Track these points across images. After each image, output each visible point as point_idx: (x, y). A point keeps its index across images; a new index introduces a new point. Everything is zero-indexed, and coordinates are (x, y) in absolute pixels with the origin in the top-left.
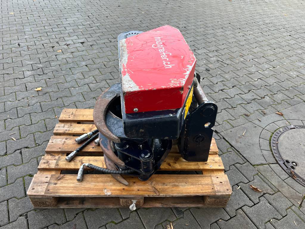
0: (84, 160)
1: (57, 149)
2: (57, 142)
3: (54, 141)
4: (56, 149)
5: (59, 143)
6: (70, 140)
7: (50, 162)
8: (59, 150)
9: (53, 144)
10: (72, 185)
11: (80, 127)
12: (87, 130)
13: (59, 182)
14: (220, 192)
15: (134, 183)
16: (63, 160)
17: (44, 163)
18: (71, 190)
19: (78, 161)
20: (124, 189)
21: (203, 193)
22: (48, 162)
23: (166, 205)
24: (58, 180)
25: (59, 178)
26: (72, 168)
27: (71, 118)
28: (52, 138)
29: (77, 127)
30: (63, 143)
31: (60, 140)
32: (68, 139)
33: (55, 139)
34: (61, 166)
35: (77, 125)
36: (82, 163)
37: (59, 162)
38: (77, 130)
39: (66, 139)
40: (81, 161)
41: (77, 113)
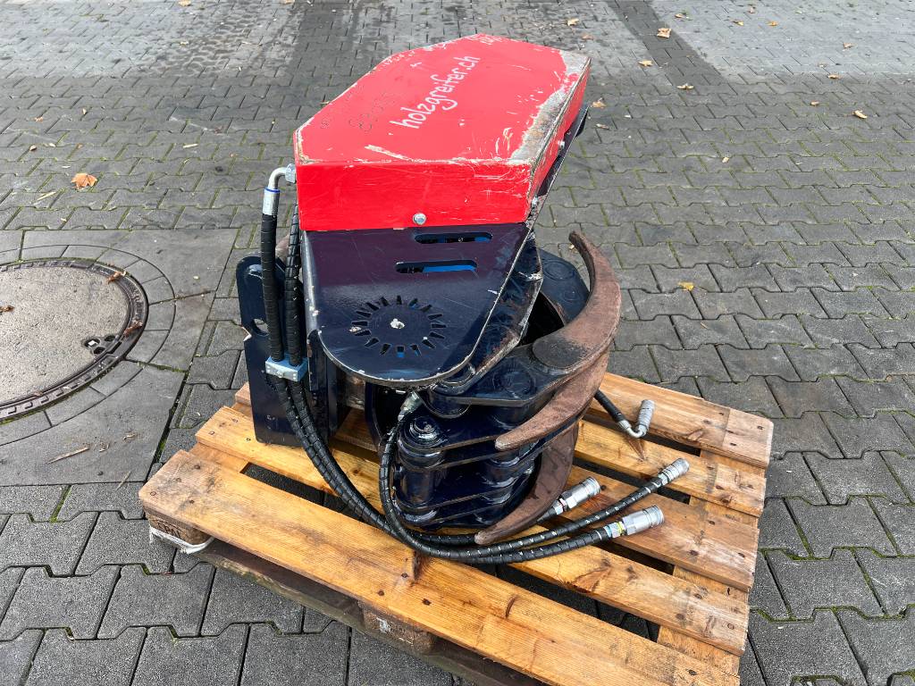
0: (634, 458)
1: (719, 521)
2: (727, 553)
3: (738, 559)
4: (727, 526)
5: (717, 545)
6: (680, 544)
7: (733, 486)
11: (646, 597)
13: (699, 424)
16: (697, 479)
17: (750, 486)
19: (651, 461)
22: (741, 486)
24: (701, 430)
25: (701, 433)
28: (748, 576)
29: (656, 598)
30: (703, 540)
31: (717, 557)
32: (687, 549)
33: (736, 566)
34: (699, 463)
35: (656, 609)
36: (641, 453)
37: (706, 476)
38: (656, 584)
39: (694, 553)
40: (642, 459)
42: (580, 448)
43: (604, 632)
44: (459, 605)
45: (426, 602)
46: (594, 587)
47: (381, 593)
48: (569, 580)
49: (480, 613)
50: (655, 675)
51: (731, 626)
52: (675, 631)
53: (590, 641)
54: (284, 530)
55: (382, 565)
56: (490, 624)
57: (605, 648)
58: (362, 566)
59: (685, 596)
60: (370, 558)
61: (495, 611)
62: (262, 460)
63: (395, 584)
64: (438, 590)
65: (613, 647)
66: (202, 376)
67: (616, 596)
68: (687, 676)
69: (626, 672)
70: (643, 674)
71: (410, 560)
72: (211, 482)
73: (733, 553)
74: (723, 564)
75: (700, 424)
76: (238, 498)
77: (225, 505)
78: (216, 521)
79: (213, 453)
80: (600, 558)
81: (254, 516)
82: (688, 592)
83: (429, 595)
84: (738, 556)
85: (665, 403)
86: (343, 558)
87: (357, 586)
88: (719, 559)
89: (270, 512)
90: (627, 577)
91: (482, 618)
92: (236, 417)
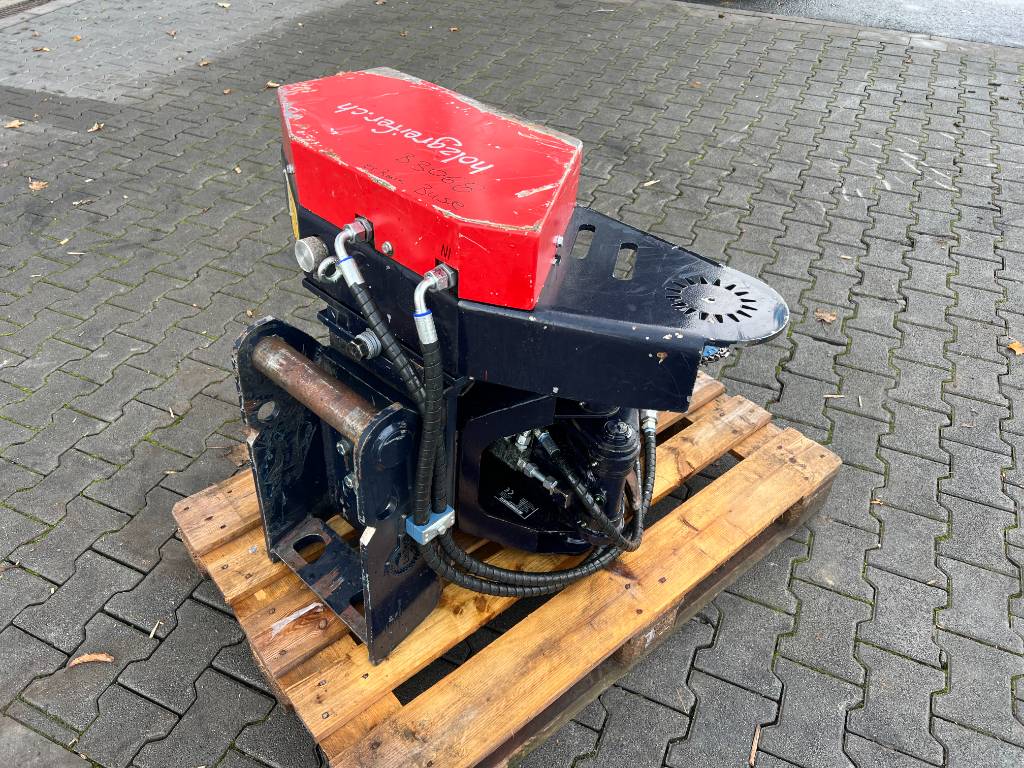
29: (715, 437)
35: (724, 441)
38: (704, 431)
41: (792, 473)
43: (733, 478)
44: (675, 558)
45: (662, 581)
46: (691, 466)
47: (639, 612)
48: (678, 478)
49: (688, 546)
50: (776, 467)
51: (752, 411)
52: (740, 444)
53: (737, 489)
54: (523, 674)
55: (608, 600)
56: (700, 544)
57: (746, 484)
58: (603, 617)
59: (720, 422)
60: (596, 607)
61: (689, 536)
62: (408, 670)
63: (633, 597)
64: (653, 567)
65: (747, 479)
66: (124, 746)
67: (704, 458)
68: (782, 451)
69: (769, 481)
70: (774, 473)
71: (613, 576)
72: (410, 735)
76: (453, 710)
77: (456, 726)
78: (474, 742)
79: (351, 729)
80: (668, 450)
81: (488, 700)
82: (716, 419)
83: (657, 575)
86: (586, 630)
87: (623, 628)
89: (490, 683)
90: (690, 444)
91: (693, 548)
92: (316, 681)
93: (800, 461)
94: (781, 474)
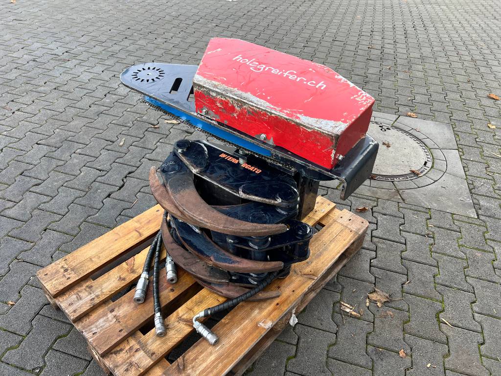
1: (119, 336)
2: (101, 327)
3: (94, 330)
4: (115, 337)
5: (108, 324)
6: (121, 307)
7: (134, 359)
8: (124, 334)
9: (98, 335)
10: (213, 358)
11: (108, 279)
12: (127, 276)
14: (359, 229)
15: (279, 287)
16: (150, 341)
17: (127, 370)
18: (220, 365)
19: (176, 324)
20: (278, 304)
21: (349, 242)
22: (131, 364)
23: (318, 288)
24: (184, 369)
25: (181, 368)
26: (180, 339)
27: (74, 278)
28: (84, 329)
29: (105, 282)
30: (115, 320)
31: (103, 320)
32: (116, 309)
33: (92, 326)
34: (161, 350)
35: (101, 280)
36: (185, 321)
37: (150, 349)
38: (110, 286)
39: (112, 311)
40: (180, 319)
41: (71, 263)
42: (204, 292)
44: (150, 219)
46: (126, 263)
48: (136, 256)
49: (143, 224)
50: (79, 265)
53: (107, 251)
56: (137, 225)
57: (101, 255)
59: (97, 294)
61: (140, 228)
67: (117, 268)
68: (68, 276)
70: (82, 262)
73: (99, 330)
74: (98, 321)
75: (189, 371)
80: (137, 271)
82: (98, 296)
84: (96, 331)
85: (216, 359)
88: (101, 320)
90: (122, 277)
91: (141, 223)
93: (62, 270)
94: (78, 261)
